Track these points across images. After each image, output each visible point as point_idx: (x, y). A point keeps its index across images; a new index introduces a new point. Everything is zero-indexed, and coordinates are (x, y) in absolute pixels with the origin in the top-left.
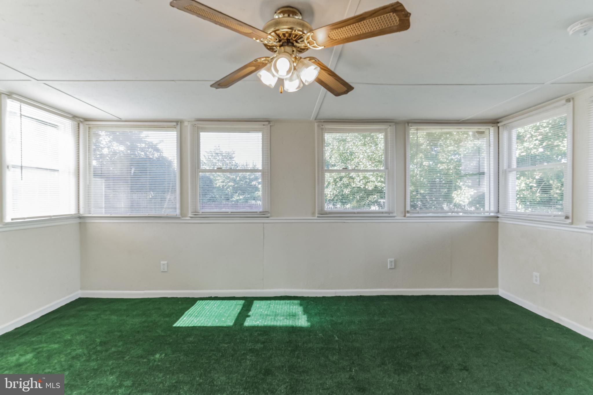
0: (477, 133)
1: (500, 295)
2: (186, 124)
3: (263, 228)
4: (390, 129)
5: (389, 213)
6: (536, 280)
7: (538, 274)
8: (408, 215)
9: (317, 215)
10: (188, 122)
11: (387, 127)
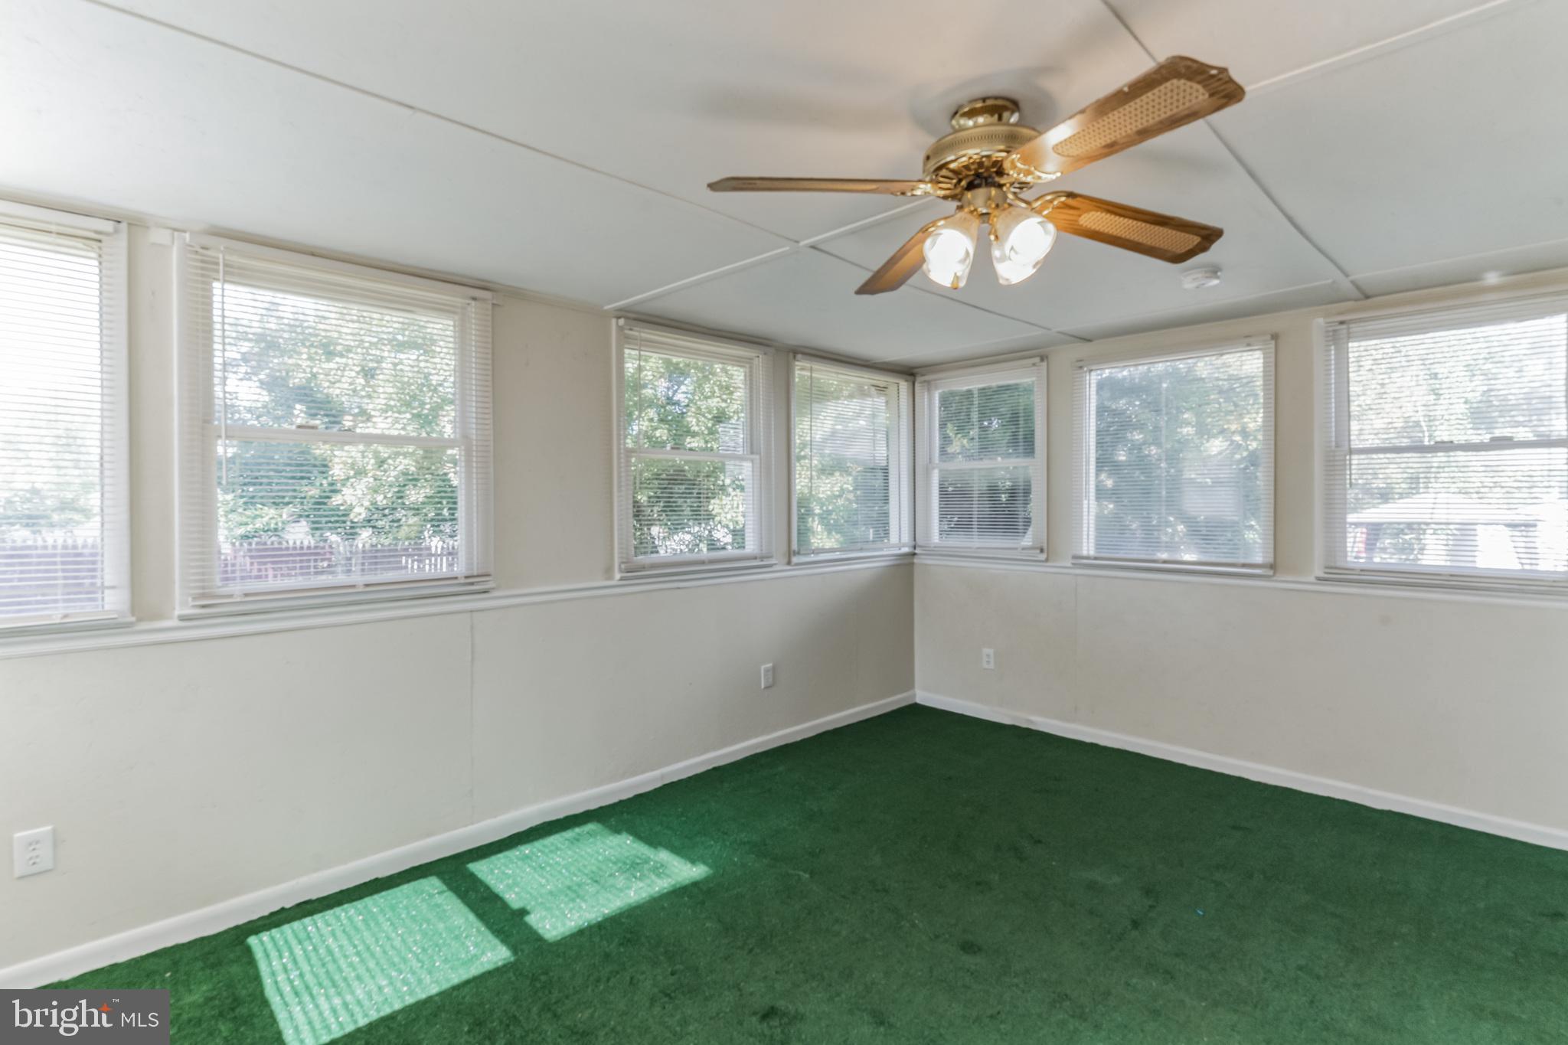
0: (873, 389)
1: (918, 701)
2: (159, 236)
3: (472, 628)
4: (760, 360)
5: (762, 558)
6: (988, 662)
7: (991, 651)
8: (795, 560)
9: (618, 576)
10: (169, 232)
11: (754, 355)
